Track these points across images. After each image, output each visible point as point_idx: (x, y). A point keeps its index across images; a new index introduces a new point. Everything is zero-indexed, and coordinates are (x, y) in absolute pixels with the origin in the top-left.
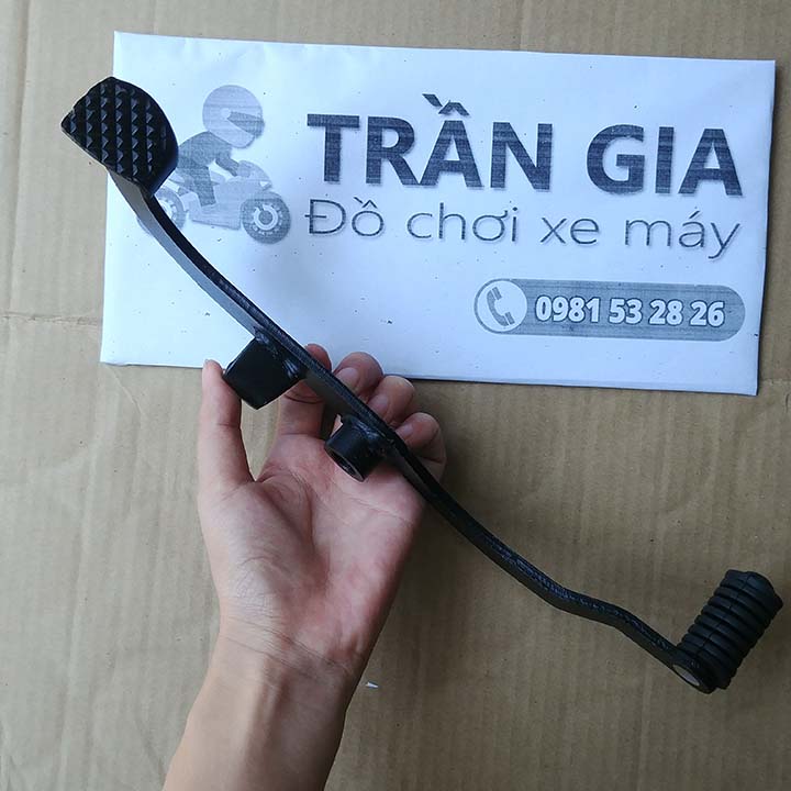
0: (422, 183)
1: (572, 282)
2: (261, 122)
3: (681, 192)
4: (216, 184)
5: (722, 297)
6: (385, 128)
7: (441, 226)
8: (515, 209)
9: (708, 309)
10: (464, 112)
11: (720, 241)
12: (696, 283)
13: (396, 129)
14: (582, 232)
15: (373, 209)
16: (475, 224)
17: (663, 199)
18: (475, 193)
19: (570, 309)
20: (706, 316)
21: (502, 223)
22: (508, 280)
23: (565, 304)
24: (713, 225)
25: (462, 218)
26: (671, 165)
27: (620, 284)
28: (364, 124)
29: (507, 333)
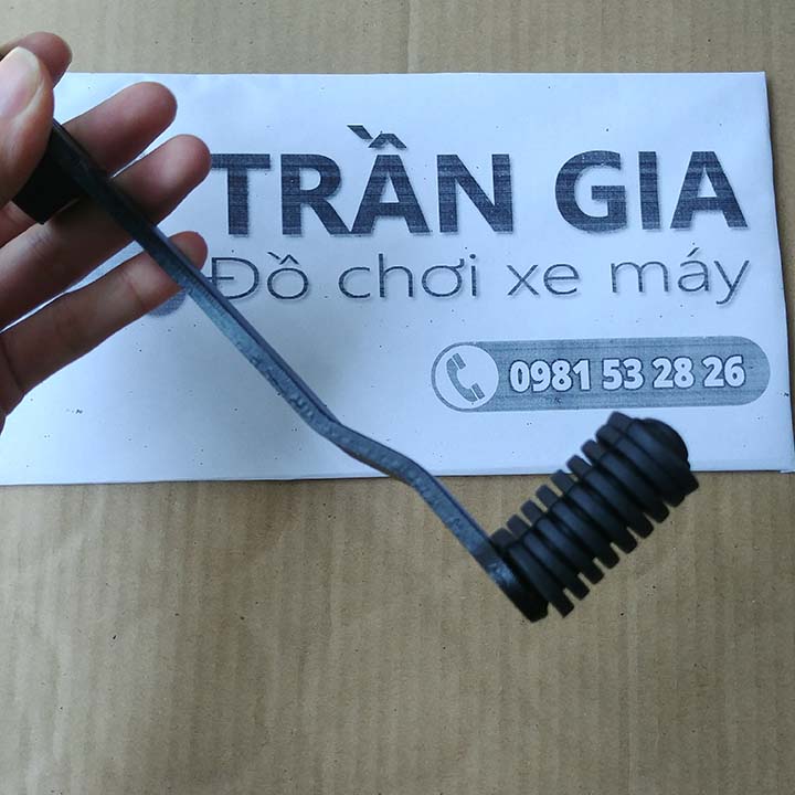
0: (353, 232)
1: (552, 342)
3: (674, 226)
5: (740, 350)
6: (303, 167)
7: (382, 282)
8: (473, 257)
9: (724, 365)
10: (399, 145)
11: (728, 282)
12: (705, 335)
13: (316, 168)
14: (560, 280)
15: (292, 266)
16: (424, 277)
17: (654, 235)
18: (421, 239)
19: (553, 375)
20: (722, 375)
21: (458, 274)
22: (471, 344)
23: (545, 367)
24: (717, 263)
25: (407, 271)
26: (657, 196)
27: (612, 341)
28: (277, 164)
29: (477, 410)
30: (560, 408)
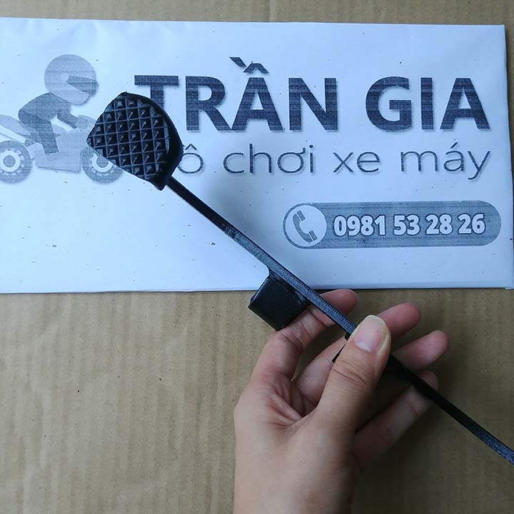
0: (233, 129)
1: (362, 204)
2: (95, 84)
3: (442, 127)
4: (59, 135)
5: (483, 210)
6: (201, 85)
7: (251, 163)
8: (311, 146)
9: (472, 219)
10: (264, 71)
11: (476, 165)
12: (460, 199)
13: (209, 86)
14: (366, 162)
15: (194, 151)
16: (279, 160)
17: (428, 134)
18: (277, 135)
19: (362, 225)
20: (470, 226)
21: (301, 158)
22: (309, 204)
23: (356, 220)
24: (469, 152)
25: (268, 156)
26: (432, 108)
27: (400, 203)
28: (183, 83)
29: (312, 247)
30: (366, 247)
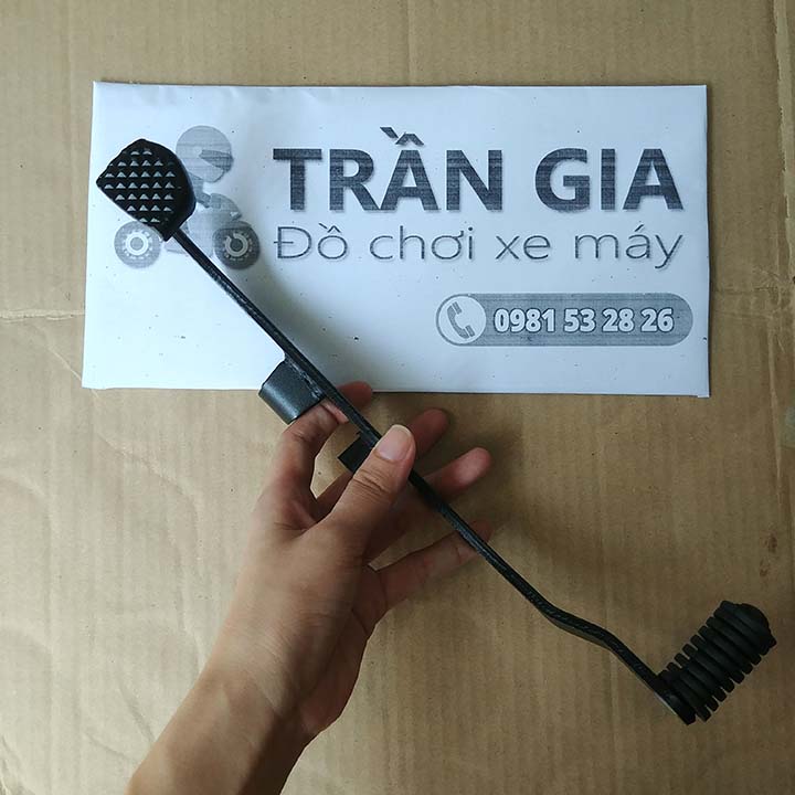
0: (382, 209)
1: (527, 295)
2: (230, 158)
3: (625, 208)
5: (671, 304)
6: (346, 159)
7: (402, 247)
8: (471, 229)
9: (658, 315)
10: (418, 142)
11: (665, 251)
12: (645, 292)
13: (356, 160)
14: (536, 248)
15: (337, 234)
16: (433, 244)
17: (609, 215)
18: (432, 215)
19: (527, 320)
20: (655, 323)
21: (459, 242)
22: (467, 295)
23: (522, 314)
24: (657, 237)
25: (421, 239)
26: (614, 184)
27: (573, 295)
28: (327, 156)
29: (468, 344)
30: (531, 345)
